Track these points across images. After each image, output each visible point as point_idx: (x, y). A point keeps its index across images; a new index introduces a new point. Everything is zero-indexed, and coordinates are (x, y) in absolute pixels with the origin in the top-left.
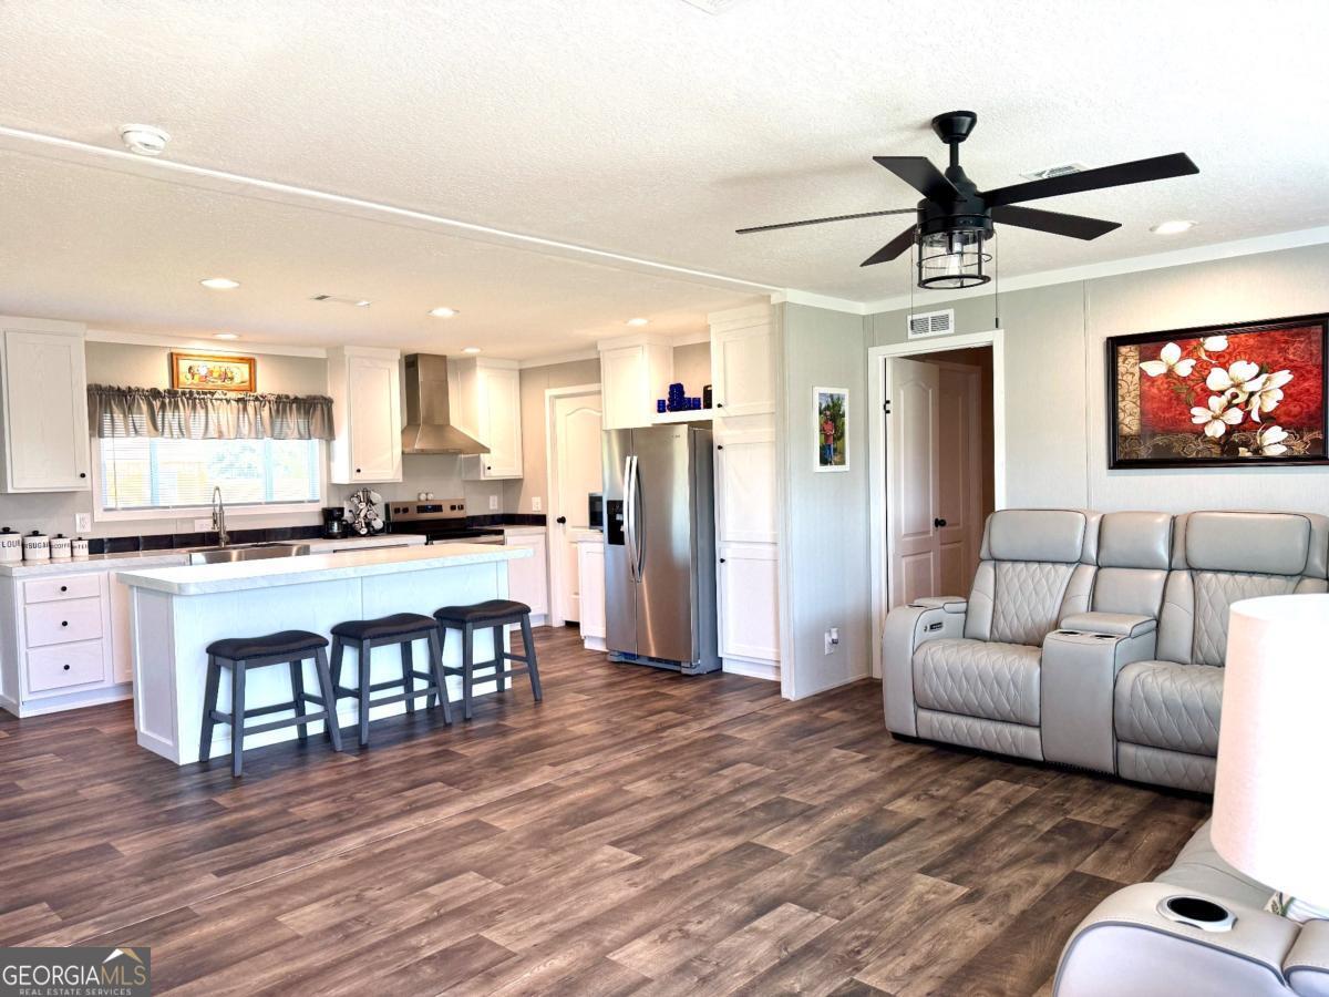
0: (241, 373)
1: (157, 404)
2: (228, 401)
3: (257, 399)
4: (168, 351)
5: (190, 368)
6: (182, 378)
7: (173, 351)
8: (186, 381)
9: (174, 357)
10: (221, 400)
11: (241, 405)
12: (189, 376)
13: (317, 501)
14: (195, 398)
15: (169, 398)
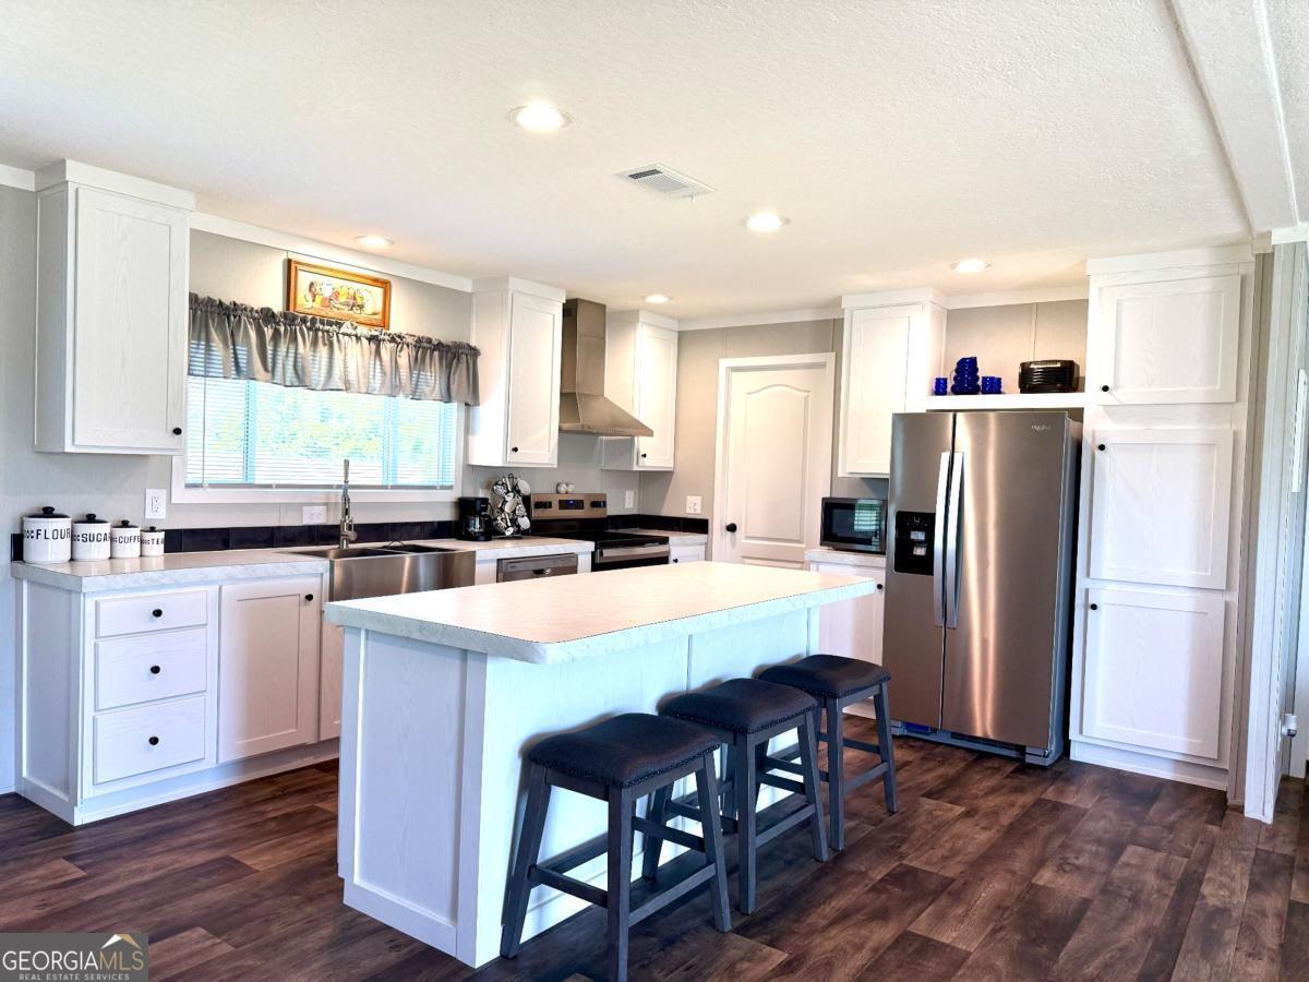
0: (372, 299)
1: (268, 332)
2: (358, 338)
3: (393, 340)
4: (284, 256)
5: (312, 285)
6: (300, 299)
7: (292, 256)
8: (305, 303)
9: (293, 266)
10: (349, 335)
11: (373, 346)
12: (309, 297)
13: (451, 488)
14: (318, 330)
15: (285, 325)
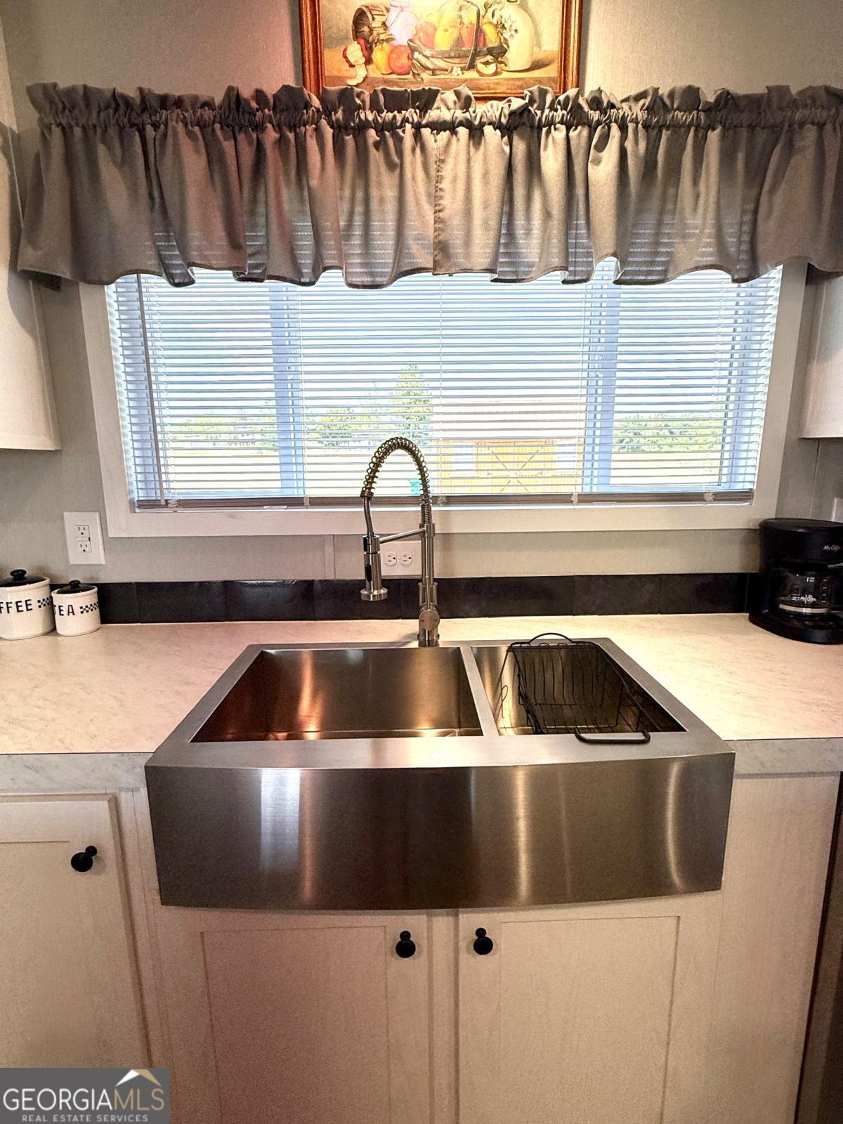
0: (533, 33)
1: (237, 149)
2: (476, 131)
5: (360, 18)
6: (330, 56)
8: (346, 73)
10: (451, 127)
11: (520, 144)
12: (354, 48)
13: (746, 496)
14: (364, 126)
15: (278, 127)
